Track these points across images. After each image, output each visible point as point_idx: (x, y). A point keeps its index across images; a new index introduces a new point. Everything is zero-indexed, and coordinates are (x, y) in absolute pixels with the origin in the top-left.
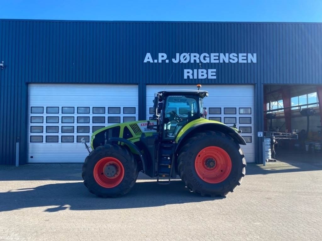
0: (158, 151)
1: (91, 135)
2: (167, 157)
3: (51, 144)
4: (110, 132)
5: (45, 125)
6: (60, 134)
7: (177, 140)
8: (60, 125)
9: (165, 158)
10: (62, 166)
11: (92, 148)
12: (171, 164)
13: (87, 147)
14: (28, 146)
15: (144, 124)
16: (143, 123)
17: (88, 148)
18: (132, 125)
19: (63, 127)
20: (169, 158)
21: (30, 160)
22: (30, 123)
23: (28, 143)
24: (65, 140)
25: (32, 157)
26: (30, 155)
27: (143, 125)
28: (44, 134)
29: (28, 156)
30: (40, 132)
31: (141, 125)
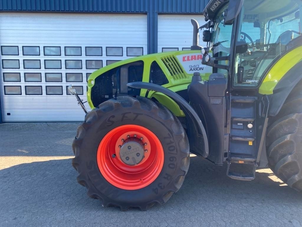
1: (87, 85)
3: (34, 97)
4: (124, 73)
5: (23, 71)
6: (44, 84)
8: (43, 71)
9: (239, 124)
10: (48, 125)
11: (89, 103)
13: (80, 102)
14: (3, 99)
15: (188, 57)
17: (83, 103)
18: (165, 59)
19: (47, 75)
20: (250, 126)
21: (7, 118)
22: (3, 69)
23: (3, 96)
24: (50, 91)
25: (9, 114)
26: (6, 111)
27: (186, 59)
28: (23, 84)
29: (4, 112)
30: (17, 80)
31: (184, 60)
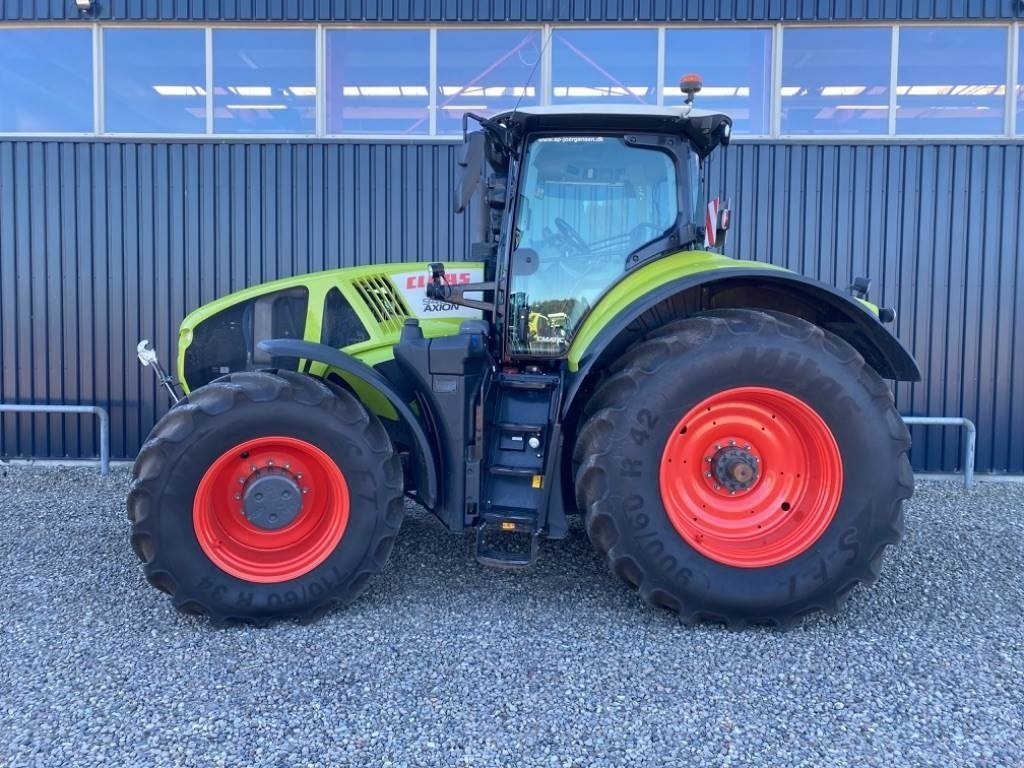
0: (480, 410)
2: (527, 436)
7: (575, 356)
9: (514, 438)
12: (541, 472)
16: (418, 274)
18: (362, 283)
20: (534, 442)
27: (416, 283)
31: (410, 285)
